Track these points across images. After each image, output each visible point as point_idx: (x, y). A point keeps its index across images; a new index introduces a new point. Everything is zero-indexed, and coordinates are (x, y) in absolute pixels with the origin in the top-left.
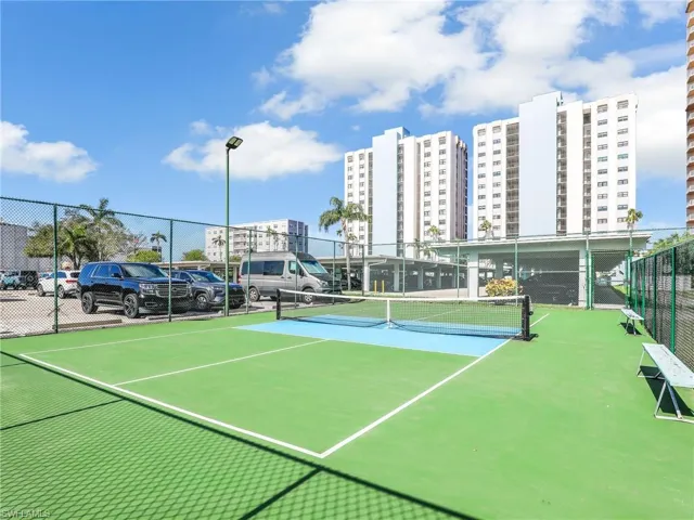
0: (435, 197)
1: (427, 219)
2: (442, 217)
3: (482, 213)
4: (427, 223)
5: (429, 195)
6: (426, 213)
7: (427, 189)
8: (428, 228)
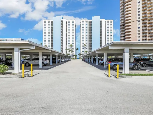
0: (71, 37)
1: (69, 42)
2: (73, 42)
3: (83, 42)
4: (69, 44)
5: (70, 36)
6: (69, 41)
7: (69, 34)
8: (69, 45)
